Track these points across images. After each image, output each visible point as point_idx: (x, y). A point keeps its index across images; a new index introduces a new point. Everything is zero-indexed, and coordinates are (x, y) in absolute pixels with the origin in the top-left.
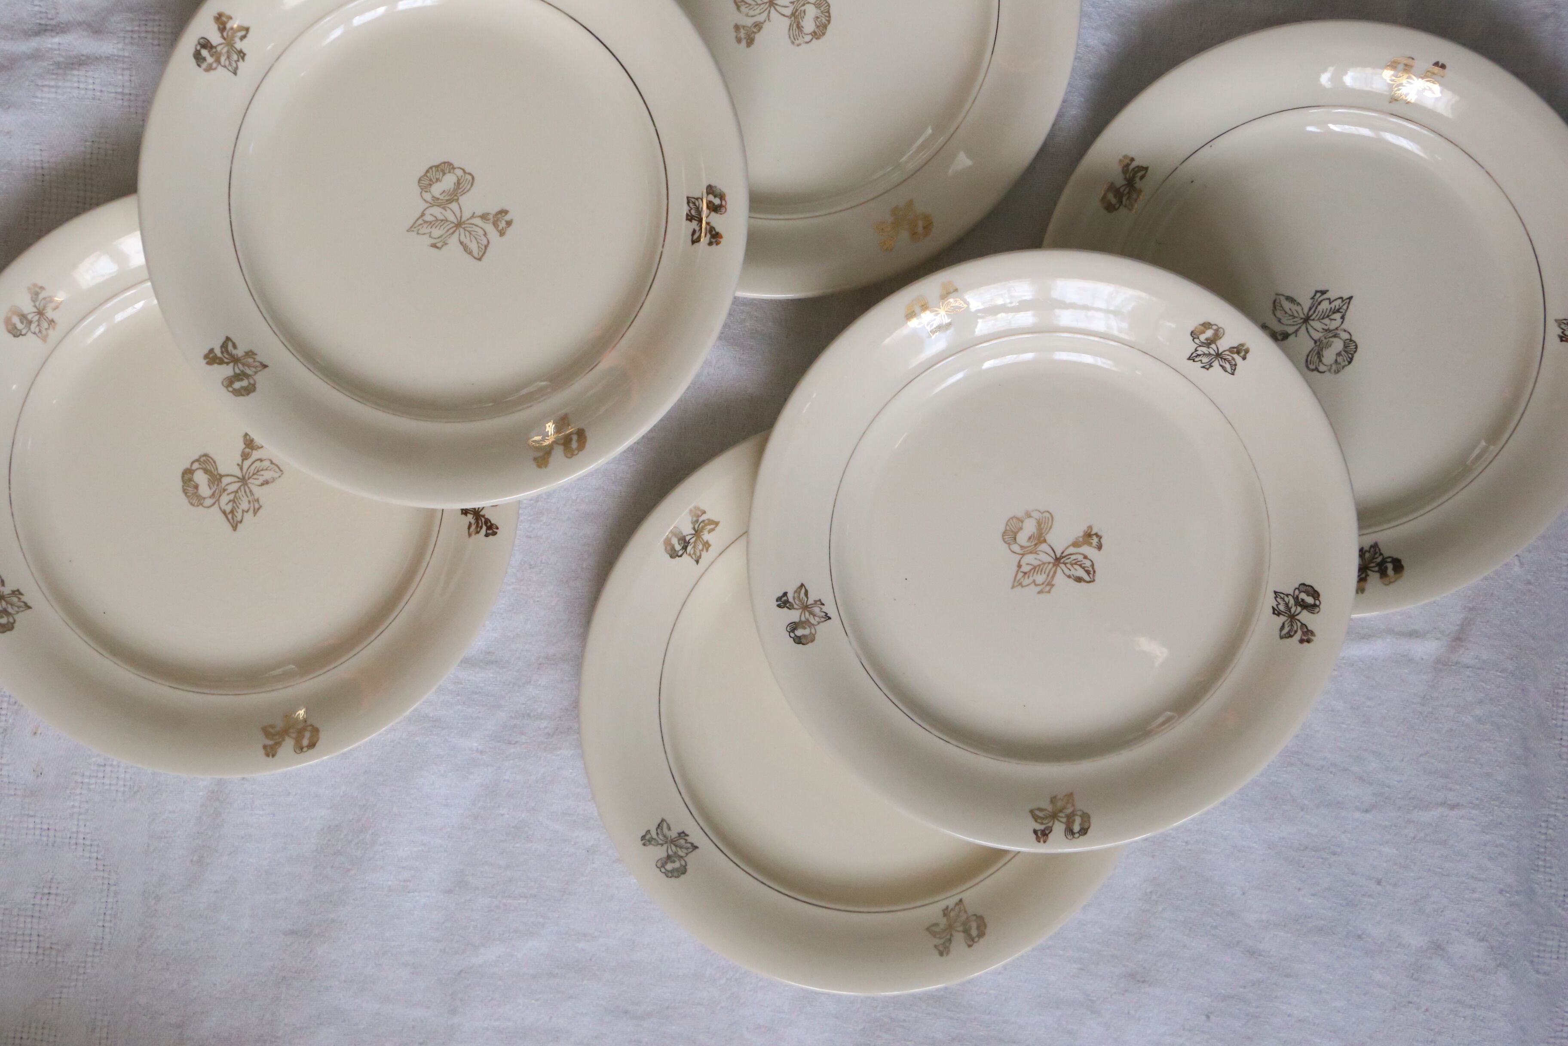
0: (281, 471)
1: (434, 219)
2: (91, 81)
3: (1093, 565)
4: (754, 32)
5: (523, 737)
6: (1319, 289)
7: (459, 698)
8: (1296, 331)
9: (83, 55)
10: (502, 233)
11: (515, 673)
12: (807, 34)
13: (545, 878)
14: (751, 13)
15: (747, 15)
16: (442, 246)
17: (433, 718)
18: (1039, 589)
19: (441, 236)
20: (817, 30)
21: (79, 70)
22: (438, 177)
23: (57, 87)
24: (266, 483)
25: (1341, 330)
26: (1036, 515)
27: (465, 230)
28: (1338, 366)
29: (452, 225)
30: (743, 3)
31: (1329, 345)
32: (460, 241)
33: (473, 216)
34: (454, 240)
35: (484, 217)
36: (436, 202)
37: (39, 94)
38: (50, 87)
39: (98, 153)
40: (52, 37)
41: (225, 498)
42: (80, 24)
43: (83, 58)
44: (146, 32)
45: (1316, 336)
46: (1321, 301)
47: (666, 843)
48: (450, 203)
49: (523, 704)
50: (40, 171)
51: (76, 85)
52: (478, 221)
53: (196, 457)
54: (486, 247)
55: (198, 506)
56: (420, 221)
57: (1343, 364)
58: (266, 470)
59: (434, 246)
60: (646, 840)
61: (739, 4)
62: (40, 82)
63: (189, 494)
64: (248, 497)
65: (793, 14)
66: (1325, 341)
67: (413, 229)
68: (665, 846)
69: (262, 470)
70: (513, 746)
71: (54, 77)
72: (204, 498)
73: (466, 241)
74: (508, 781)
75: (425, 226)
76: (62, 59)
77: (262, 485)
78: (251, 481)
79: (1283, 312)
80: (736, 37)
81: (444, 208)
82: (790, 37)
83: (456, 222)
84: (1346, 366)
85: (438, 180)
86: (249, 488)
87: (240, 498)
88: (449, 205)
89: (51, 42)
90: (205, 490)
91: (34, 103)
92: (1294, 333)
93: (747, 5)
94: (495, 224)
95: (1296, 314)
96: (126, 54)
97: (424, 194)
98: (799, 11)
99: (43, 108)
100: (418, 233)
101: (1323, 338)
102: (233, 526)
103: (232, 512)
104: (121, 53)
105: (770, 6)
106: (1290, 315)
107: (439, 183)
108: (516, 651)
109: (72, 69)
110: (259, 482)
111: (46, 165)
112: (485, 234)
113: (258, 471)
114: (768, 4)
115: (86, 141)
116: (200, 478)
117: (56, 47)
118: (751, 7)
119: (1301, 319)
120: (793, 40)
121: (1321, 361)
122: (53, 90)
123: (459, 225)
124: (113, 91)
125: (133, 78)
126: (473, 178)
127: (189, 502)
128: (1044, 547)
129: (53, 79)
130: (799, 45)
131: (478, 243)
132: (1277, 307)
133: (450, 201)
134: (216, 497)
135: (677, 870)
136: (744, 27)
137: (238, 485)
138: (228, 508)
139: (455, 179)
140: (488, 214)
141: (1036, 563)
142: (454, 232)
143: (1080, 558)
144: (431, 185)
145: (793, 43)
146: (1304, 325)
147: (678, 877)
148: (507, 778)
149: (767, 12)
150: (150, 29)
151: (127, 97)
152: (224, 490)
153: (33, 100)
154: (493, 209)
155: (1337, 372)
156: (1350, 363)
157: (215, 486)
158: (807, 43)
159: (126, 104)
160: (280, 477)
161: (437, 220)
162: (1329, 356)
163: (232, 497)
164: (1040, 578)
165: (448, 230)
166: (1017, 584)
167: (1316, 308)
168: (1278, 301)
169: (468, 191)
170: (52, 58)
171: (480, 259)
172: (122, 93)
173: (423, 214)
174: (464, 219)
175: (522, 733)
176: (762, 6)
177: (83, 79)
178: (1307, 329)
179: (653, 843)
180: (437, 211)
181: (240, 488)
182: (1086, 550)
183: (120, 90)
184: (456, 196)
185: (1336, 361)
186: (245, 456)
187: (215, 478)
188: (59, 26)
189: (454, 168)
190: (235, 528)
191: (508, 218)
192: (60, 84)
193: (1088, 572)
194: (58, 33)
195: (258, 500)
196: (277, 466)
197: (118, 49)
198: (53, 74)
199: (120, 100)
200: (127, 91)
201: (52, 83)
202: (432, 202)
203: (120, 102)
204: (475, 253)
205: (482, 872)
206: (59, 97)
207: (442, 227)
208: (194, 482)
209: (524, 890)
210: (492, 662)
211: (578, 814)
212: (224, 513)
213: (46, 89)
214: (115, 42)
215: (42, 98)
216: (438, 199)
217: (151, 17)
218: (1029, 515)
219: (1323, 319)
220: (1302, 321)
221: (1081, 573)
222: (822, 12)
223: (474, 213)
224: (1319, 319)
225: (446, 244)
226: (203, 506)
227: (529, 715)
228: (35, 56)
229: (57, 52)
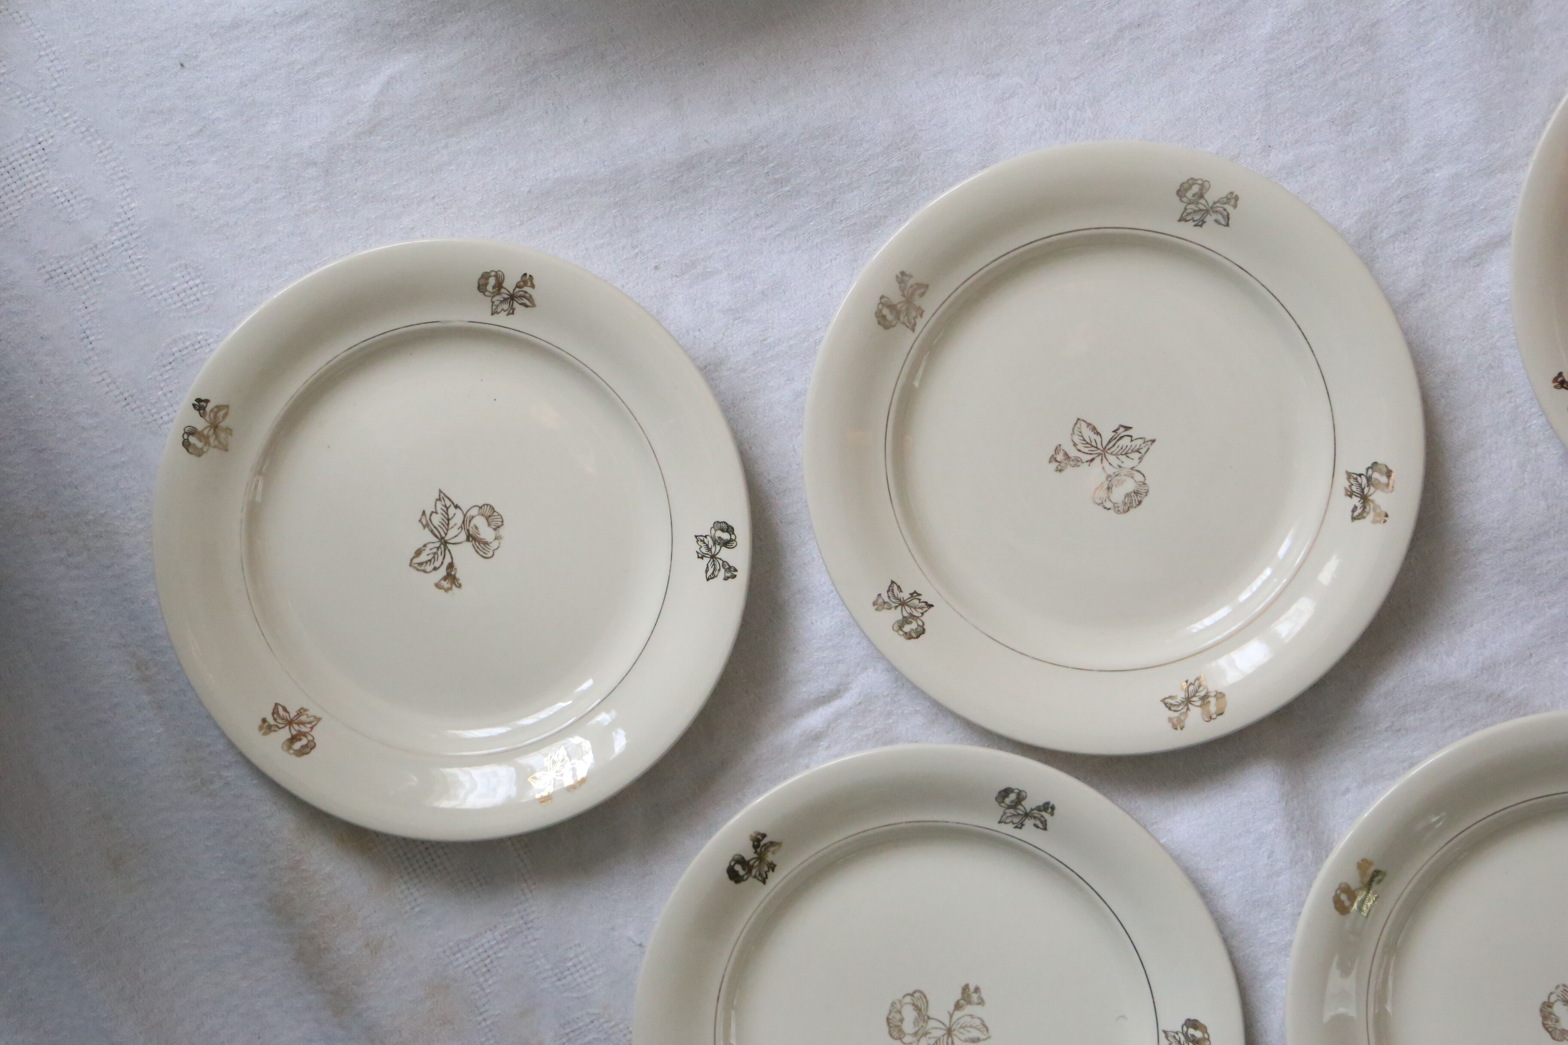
5: (1397, 210)
7: (1482, 207)
8: (951, 1016)
11: (1442, 262)
13: (1292, 96)
17: (1496, 173)
25: (914, 1042)
28: (895, 1010)
31: (916, 1022)
45: (932, 1023)
47: (1212, 208)
49: (1417, 239)
57: (893, 1014)
60: (1233, 199)
66: (921, 1023)
68: (1211, 204)
70: (1402, 196)
74: (1385, 161)
84: (889, 1014)
92: (953, 1014)
101: (924, 1025)
108: (1454, 282)
121: (913, 1004)
130: (1557, 987)
135: (1186, 190)
147: (1182, 185)
148: (1388, 163)
155: (893, 1004)
156: (888, 1019)
162: (909, 1014)
168: (985, 1032)
175: (1401, 212)
179: (1225, 200)
185: (900, 1012)
205: (1356, 63)
209: (1306, 73)
210: (1470, 258)
211: (1300, 174)
220: (953, 1029)
222: (1555, 1029)
227: (1405, 233)
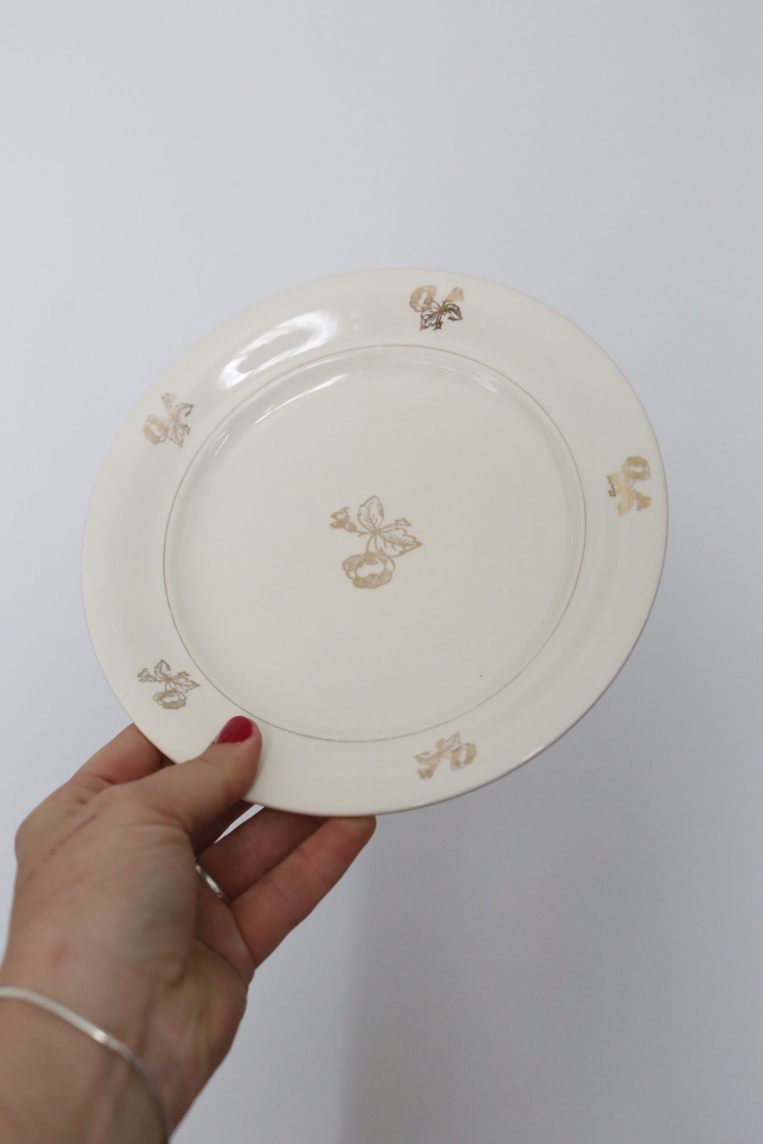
0: (373, 497)
24: (381, 512)
41: (389, 551)
53: (344, 573)
55: (391, 576)
58: (369, 511)
63: (378, 583)
64: (391, 530)
69: (369, 514)
72: (385, 569)
77: (383, 516)
78: (377, 526)
86: (383, 528)
87: (392, 537)
90: (377, 569)
102: (418, 546)
103: (403, 546)
110: (380, 518)
113: (369, 518)
116: (364, 572)
127: (386, 584)
134: (385, 559)
137: (378, 538)
138: (399, 548)
152: (381, 551)
157: (375, 559)
160: (378, 499)
163: (389, 545)
181: (382, 537)
186: (352, 529)
187: (368, 558)
190: (419, 544)
195: (397, 521)
196: (367, 501)
208: (367, 577)
212: (402, 553)
226: (393, 571)
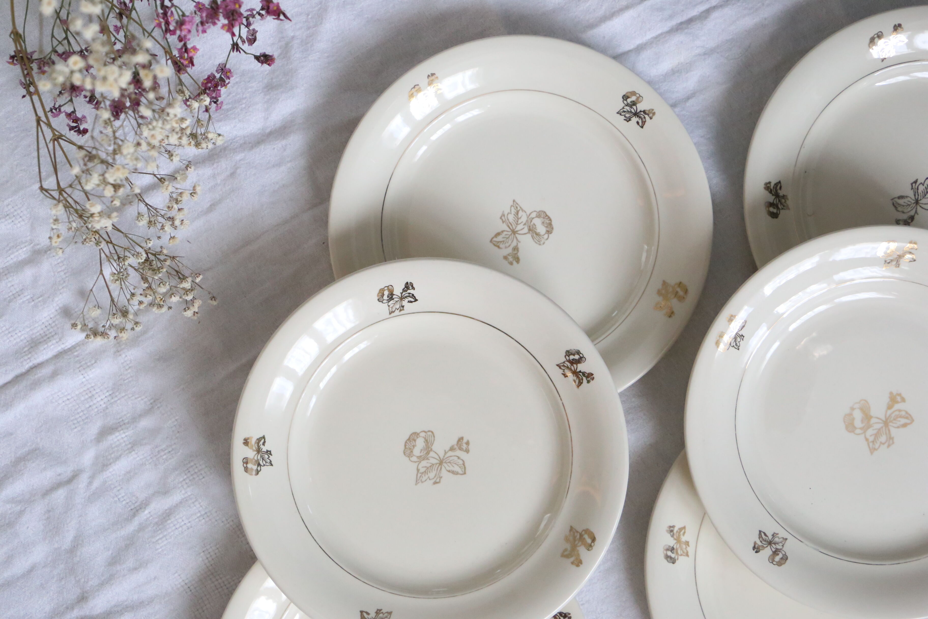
1: (426, 468)
2: (180, 520)
3: (907, 413)
4: (516, 254)
6: (912, 181)
9: (166, 510)
10: (467, 451)
12: (544, 235)
14: (507, 245)
15: (506, 247)
16: (440, 480)
18: (886, 445)
19: (436, 475)
20: (548, 229)
21: (170, 519)
22: (413, 444)
23: (165, 536)
26: (857, 406)
27: (446, 463)
29: (438, 465)
30: (499, 243)
32: (447, 471)
33: (446, 453)
34: (444, 472)
35: (452, 449)
36: (421, 459)
37: (158, 547)
38: (161, 539)
39: (211, 556)
40: (144, 511)
42: (153, 495)
43: (168, 511)
44: (192, 475)
46: (918, 187)
48: (429, 454)
50: (186, 587)
51: (174, 528)
52: (450, 453)
54: (464, 464)
56: (419, 475)
59: (435, 483)
61: (498, 245)
62: (154, 540)
65: (530, 230)
67: (417, 482)
71: (160, 532)
73: (451, 468)
75: (423, 475)
76: (156, 520)
79: (902, 206)
80: (509, 263)
81: (428, 459)
82: (536, 242)
83: (438, 462)
85: (414, 446)
88: (429, 456)
89: (145, 514)
91: (159, 553)
93: (502, 243)
94: (461, 449)
95: (909, 203)
96: (189, 494)
97: (412, 459)
98: (531, 226)
99: (165, 552)
100: (422, 482)
104: (186, 495)
105: (514, 234)
106: (907, 206)
107: (415, 447)
109: (166, 521)
111: (187, 581)
112: (459, 458)
114: (513, 234)
115: (200, 554)
117: (148, 516)
118: (505, 242)
119: (914, 203)
120: (539, 243)
122: (164, 539)
123: (441, 463)
124: (196, 517)
125: (202, 504)
126: (432, 432)
128: (873, 421)
129: (160, 534)
131: (458, 465)
132: (897, 206)
133: (428, 453)
136: (509, 255)
139: (423, 440)
140: (453, 446)
141: (875, 432)
142: (441, 468)
143: (897, 413)
144: (412, 452)
145: (540, 244)
146: (918, 205)
149: (515, 238)
150: (193, 472)
151: (205, 516)
153: (157, 552)
154: (454, 442)
158: (547, 239)
159: (207, 519)
161: (428, 468)
164: (883, 439)
165: (437, 469)
166: (872, 450)
167: (918, 192)
169: (434, 441)
170: (151, 523)
171: (465, 473)
172: (201, 515)
173: (418, 470)
174: (442, 457)
176: (510, 237)
177: (176, 522)
178: (921, 207)
180: (424, 463)
182: (897, 407)
183: (199, 515)
184: (429, 448)
188: (142, 503)
189: (418, 434)
191: (465, 440)
192: (165, 533)
193: (907, 418)
194: (145, 508)
197: (183, 494)
198: (158, 531)
199: (202, 520)
200: (203, 513)
201: (161, 536)
202: (418, 460)
203: (203, 521)
204: (460, 472)
206: (170, 540)
207: (433, 470)
213: (160, 541)
214: (179, 492)
215: (161, 547)
216: (421, 456)
217: (189, 465)
218: (852, 409)
219: (925, 195)
221: (903, 421)
223: (445, 451)
224: (923, 197)
225: (441, 477)
228: (141, 528)
229: (151, 518)
